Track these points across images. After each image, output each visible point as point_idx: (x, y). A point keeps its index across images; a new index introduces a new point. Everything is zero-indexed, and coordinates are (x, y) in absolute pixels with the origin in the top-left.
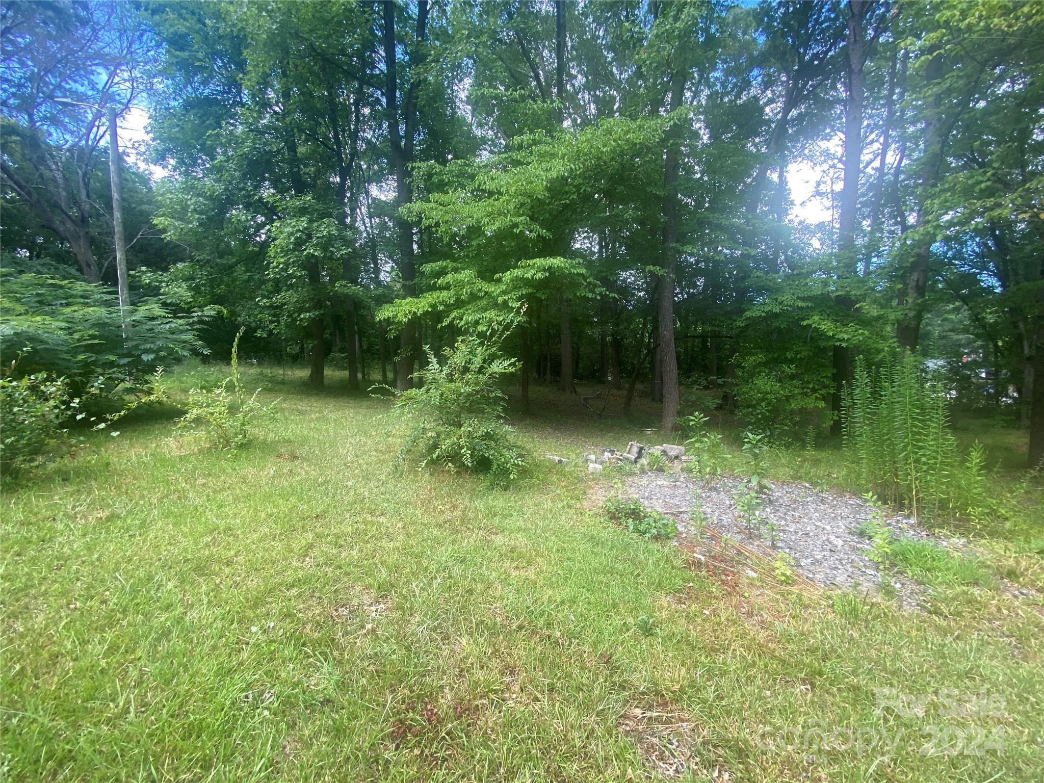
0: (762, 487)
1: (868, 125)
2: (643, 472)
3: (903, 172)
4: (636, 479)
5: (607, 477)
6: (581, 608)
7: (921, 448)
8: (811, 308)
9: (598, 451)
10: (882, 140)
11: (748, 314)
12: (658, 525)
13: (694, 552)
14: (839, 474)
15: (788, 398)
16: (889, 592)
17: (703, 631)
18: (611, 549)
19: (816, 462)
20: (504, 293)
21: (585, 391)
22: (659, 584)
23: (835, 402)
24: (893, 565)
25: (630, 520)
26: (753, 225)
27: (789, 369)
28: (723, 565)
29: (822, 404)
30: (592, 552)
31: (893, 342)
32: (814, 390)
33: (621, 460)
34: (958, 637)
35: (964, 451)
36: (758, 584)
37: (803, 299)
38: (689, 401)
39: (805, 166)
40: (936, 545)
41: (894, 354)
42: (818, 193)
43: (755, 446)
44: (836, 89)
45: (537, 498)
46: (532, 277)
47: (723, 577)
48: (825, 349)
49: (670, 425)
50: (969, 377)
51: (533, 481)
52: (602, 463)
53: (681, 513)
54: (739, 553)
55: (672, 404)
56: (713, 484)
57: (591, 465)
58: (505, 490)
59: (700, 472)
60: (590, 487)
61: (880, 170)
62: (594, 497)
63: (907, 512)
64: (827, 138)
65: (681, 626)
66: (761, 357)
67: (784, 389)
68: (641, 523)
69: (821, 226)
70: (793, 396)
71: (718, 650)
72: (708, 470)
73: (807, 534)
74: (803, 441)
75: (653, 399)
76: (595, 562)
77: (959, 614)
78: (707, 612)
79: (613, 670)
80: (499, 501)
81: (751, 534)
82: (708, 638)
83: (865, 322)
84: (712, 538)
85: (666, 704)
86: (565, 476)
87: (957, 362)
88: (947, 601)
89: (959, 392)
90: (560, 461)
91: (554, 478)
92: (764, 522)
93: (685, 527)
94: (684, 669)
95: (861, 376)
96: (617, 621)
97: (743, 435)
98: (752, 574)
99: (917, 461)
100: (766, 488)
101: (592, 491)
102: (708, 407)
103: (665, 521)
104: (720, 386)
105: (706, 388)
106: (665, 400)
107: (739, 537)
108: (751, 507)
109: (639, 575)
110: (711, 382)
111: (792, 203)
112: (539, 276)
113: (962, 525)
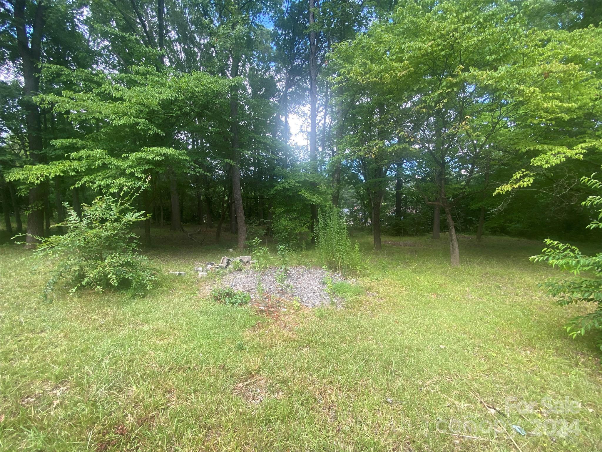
0: (286, 270)
1: (319, 104)
2: (231, 272)
3: (332, 128)
4: (227, 277)
5: (210, 278)
6: (205, 348)
7: (341, 245)
8: (301, 187)
9: (204, 265)
10: (324, 111)
11: (276, 188)
12: (242, 297)
13: (259, 306)
14: (315, 260)
15: (294, 228)
16: (333, 304)
17: (266, 340)
18: (218, 315)
19: (307, 256)
20: (131, 167)
21: (189, 230)
22: (244, 325)
23: (312, 228)
24: (334, 293)
25: (227, 299)
26: (275, 144)
27: (294, 215)
28: (272, 309)
29: (307, 230)
30: (207, 320)
31: (330, 202)
32: (304, 224)
33: (218, 268)
34: (354, 315)
35: (353, 244)
36: (287, 313)
37: (298, 182)
38: (251, 232)
39: (296, 116)
40: (347, 282)
41: (330, 207)
42: (302, 131)
43: (282, 251)
44: (306, 83)
45: (167, 298)
46: (153, 159)
47: (273, 315)
48: (308, 205)
49: (242, 246)
50: (356, 216)
51: (163, 288)
52: (207, 271)
53: (252, 289)
54: (279, 302)
55: (243, 234)
56: (265, 273)
57: (200, 274)
58: (143, 298)
59: (259, 267)
60: (201, 286)
61: (324, 124)
62: (204, 291)
63: (338, 272)
64: (304, 105)
65: (257, 341)
66: (282, 209)
67: (292, 224)
68: (232, 298)
69: (303, 147)
70: (296, 227)
71: (273, 346)
72: (263, 266)
73: (305, 288)
74: (302, 247)
75: (232, 233)
76: (209, 324)
77: (354, 306)
78: (267, 332)
79: (226, 371)
80: (140, 305)
81: (283, 292)
82: (269, 342)
83: (320, 193)
84: (267, 298)
85: (253, 376)
86: (184, 282)
87: (352, 210)
88: (351, 302)
89: (354, 222)
90: (180, 274)
91: (177, 285)
92: (288, 286)
93: (254, 295)
94: (259, 359)
95: (320, 217)
96: (226, 349)
97: (277, 247)
98: (284, 310)
99: (340, 251)
100: (288, 270)
101: (202, 288)
102: (260, 235)
103: (245, 295)
104: (265, 224)
105: (259, 225)
106: (239, 232)
107: (278, 295)
108: (282, 280)
109: (234, 324)
110: (261, 222)
111: (291, 134)
112: (158, 158)
113: (355, 274)
